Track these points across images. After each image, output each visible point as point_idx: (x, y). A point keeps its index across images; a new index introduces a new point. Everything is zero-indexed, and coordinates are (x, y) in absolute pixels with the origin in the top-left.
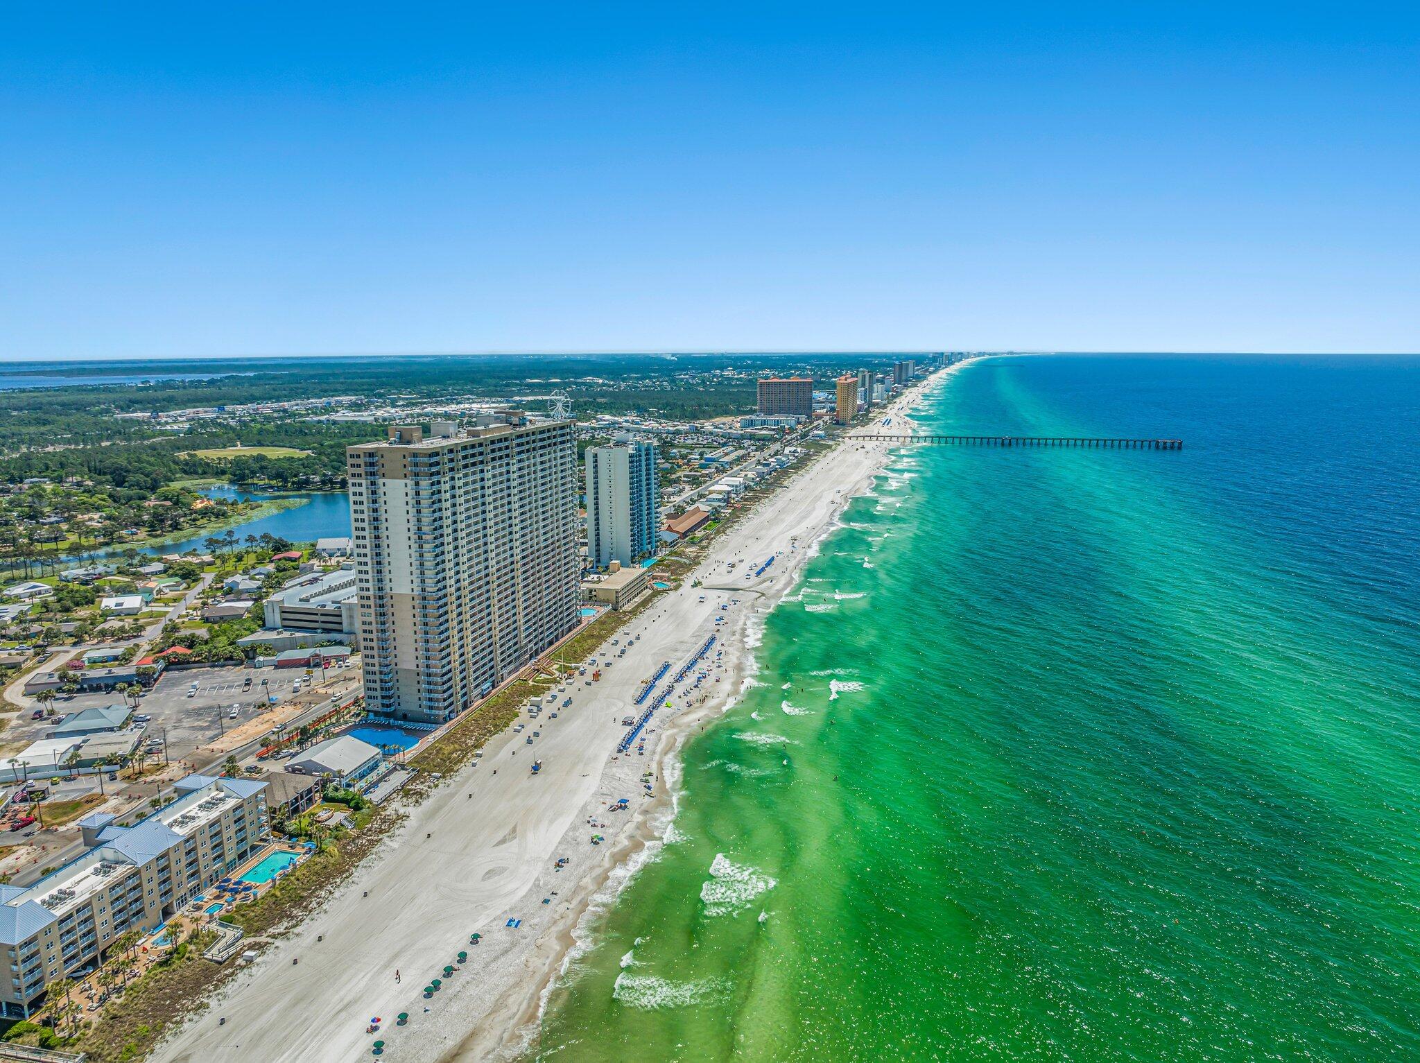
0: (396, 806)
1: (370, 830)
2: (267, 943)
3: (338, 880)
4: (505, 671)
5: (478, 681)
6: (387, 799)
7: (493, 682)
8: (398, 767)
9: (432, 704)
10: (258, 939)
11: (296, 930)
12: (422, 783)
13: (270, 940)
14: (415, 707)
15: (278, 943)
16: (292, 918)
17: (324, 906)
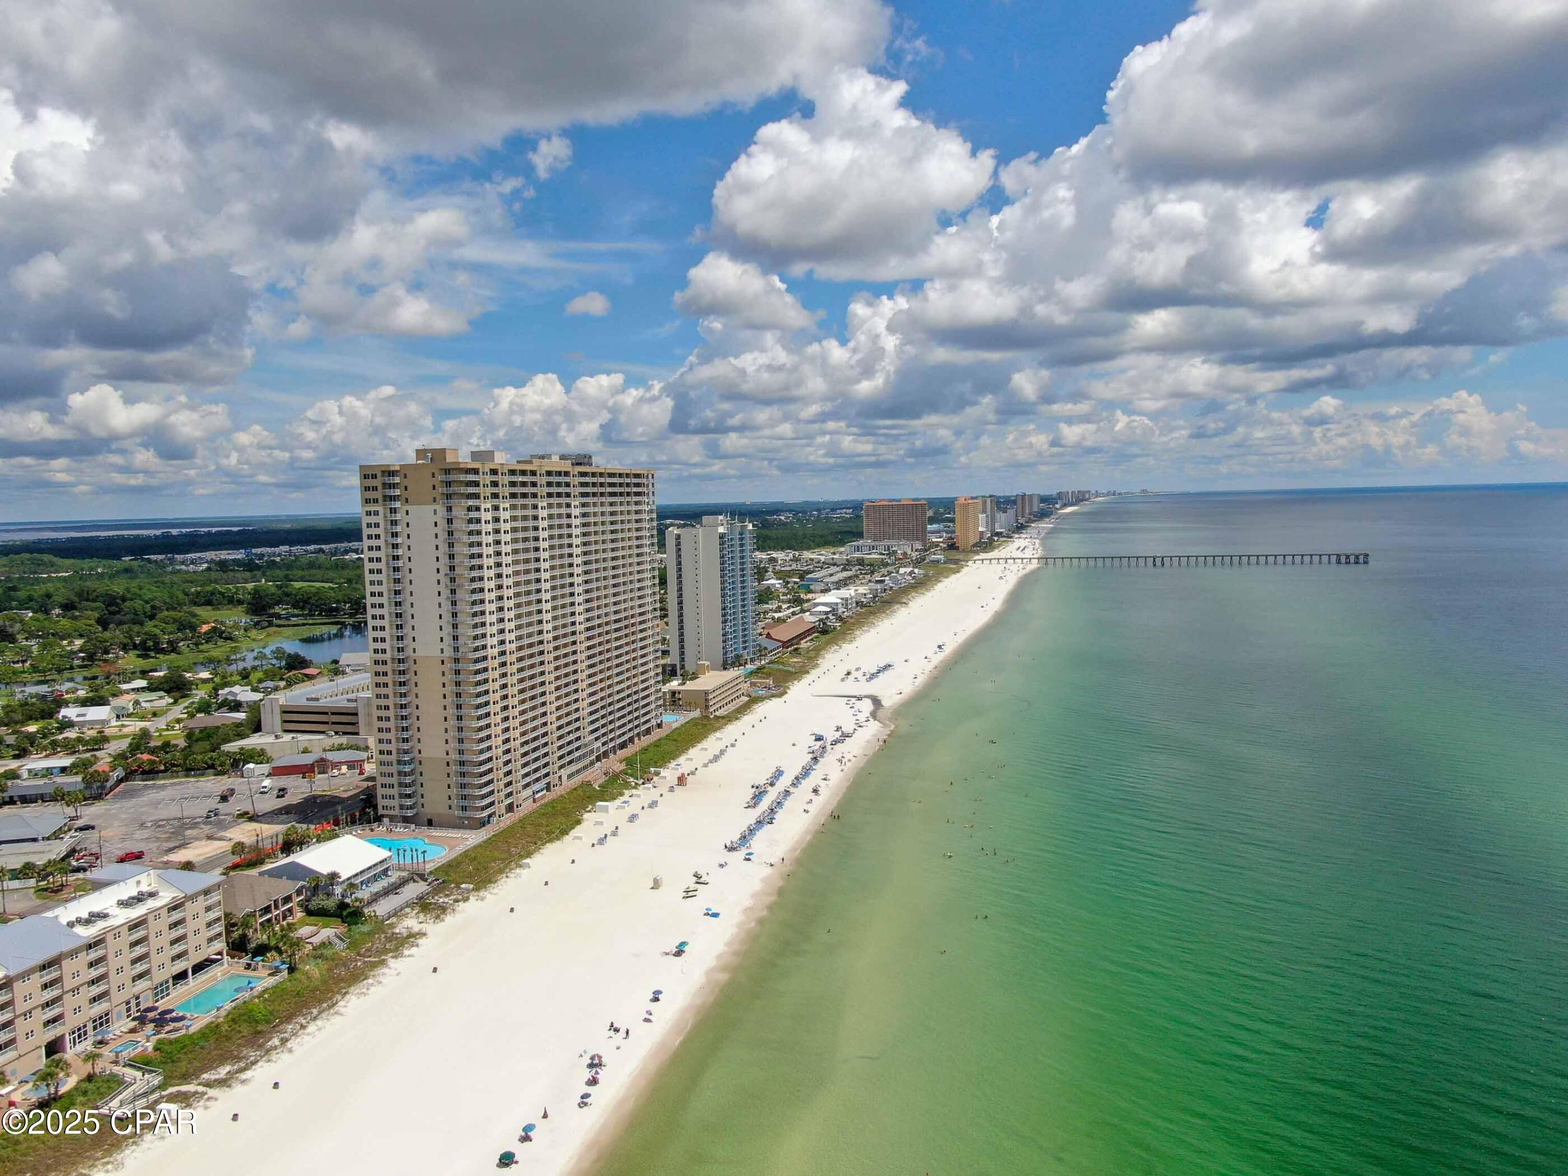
0: (411, 922)
1: (368, 950)
2: (196, 1093)
3: (315, 1011)
4: (564, 773)
5: (528, 780)
6: (397, 913)
7: (548, 784)
8: (416, 877)
9: (465, 803)
10: (184, 1088)
11: (243, 1076)
12: (447, 896)
13: (201, 1089)
14: (442, 809)
15: (211, 1092)
16: (240, 1059)
17: (289, 1045)
